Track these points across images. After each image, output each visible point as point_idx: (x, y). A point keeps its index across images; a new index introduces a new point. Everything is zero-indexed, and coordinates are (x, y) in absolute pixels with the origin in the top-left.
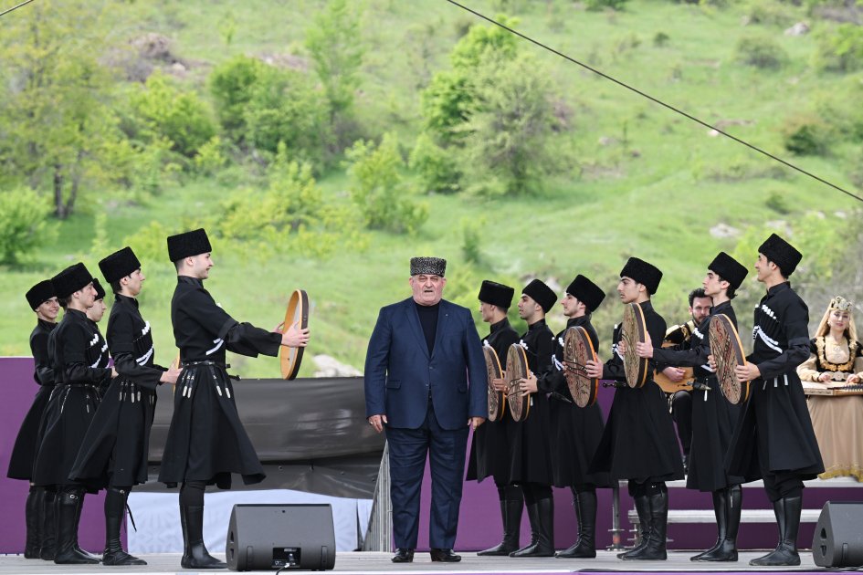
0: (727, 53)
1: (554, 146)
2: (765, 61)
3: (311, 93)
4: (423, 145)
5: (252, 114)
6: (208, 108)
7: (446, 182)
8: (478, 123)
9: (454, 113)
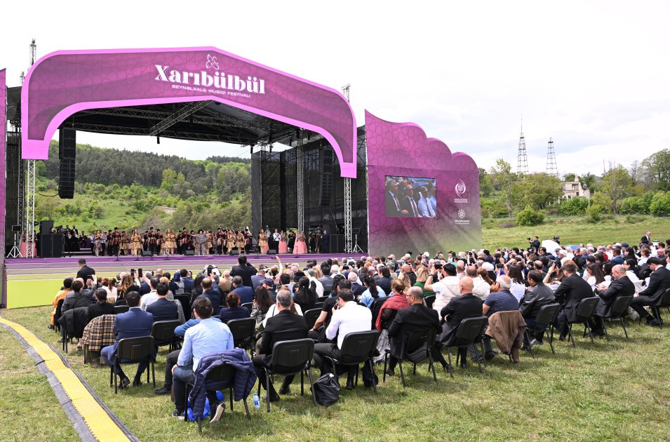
0: (118, 204)
1: (102, 213)
2: (122, 205)
3: (76, 207)
4: (88, 213)
5: (70, 209)
6: (65, 209)
7: (90, 217)
8: (94, 211)
9: (91, 210)
